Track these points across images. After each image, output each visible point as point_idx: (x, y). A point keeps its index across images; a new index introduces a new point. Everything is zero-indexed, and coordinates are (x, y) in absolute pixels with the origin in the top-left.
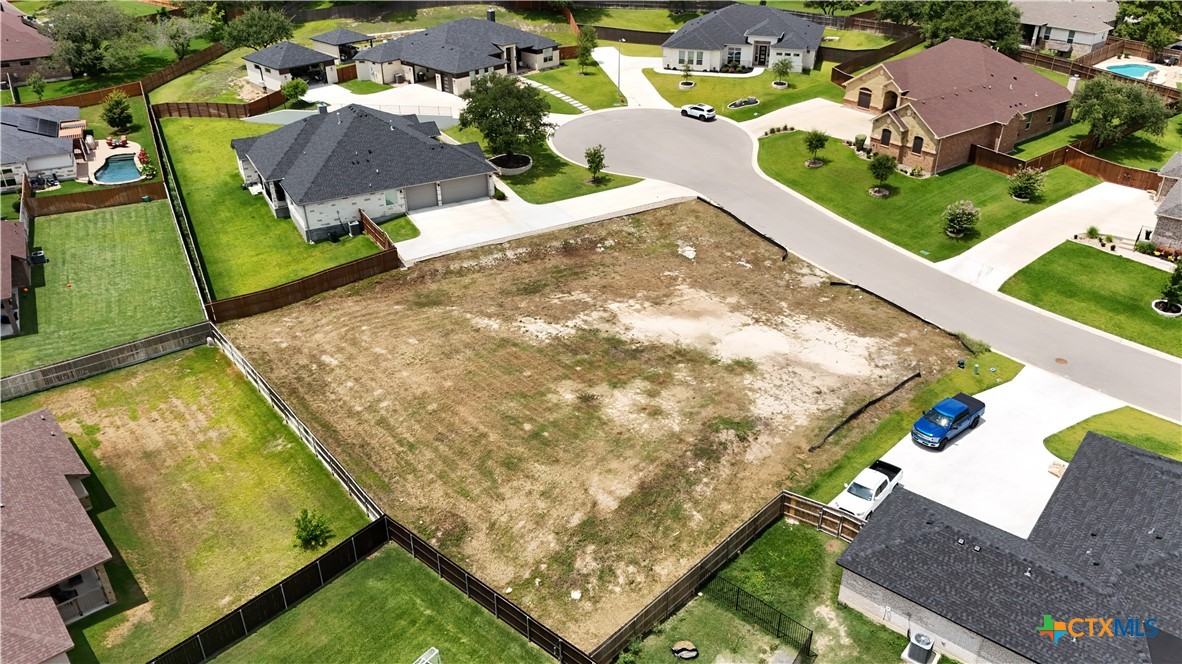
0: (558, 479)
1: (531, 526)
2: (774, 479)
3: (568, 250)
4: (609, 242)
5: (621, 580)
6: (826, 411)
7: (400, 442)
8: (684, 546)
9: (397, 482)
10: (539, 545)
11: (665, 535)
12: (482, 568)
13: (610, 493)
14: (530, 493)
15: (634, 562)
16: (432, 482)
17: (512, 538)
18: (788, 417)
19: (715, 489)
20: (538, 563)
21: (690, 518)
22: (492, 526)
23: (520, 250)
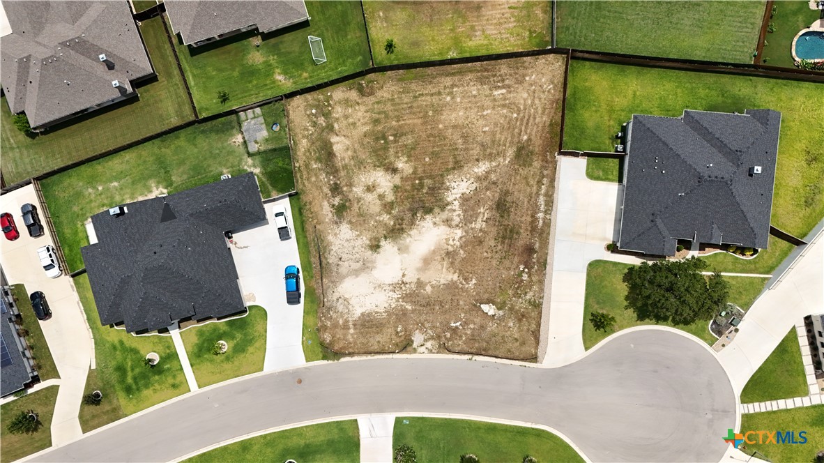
0: (357, 131)
1: (346, 113)
2: (313, 204)
3: (530, 250)
4: (525, 277)
5: (310, 128)
6: (330, 251)
7: (422, 95)
8: (308, 154)
9: (402, 85)
10: (338, 112)
11: (314, 150)
12: (343, 91)
13: (338, 143)
14: (359, 120)
15: (311, 135)
16: (393, 95)
17: (348, 106)
18: (336, 234)
19: (321, 181)
20: (333, 108)
21: (316, 164)
22: (358, 104)
23: (541, 222)
